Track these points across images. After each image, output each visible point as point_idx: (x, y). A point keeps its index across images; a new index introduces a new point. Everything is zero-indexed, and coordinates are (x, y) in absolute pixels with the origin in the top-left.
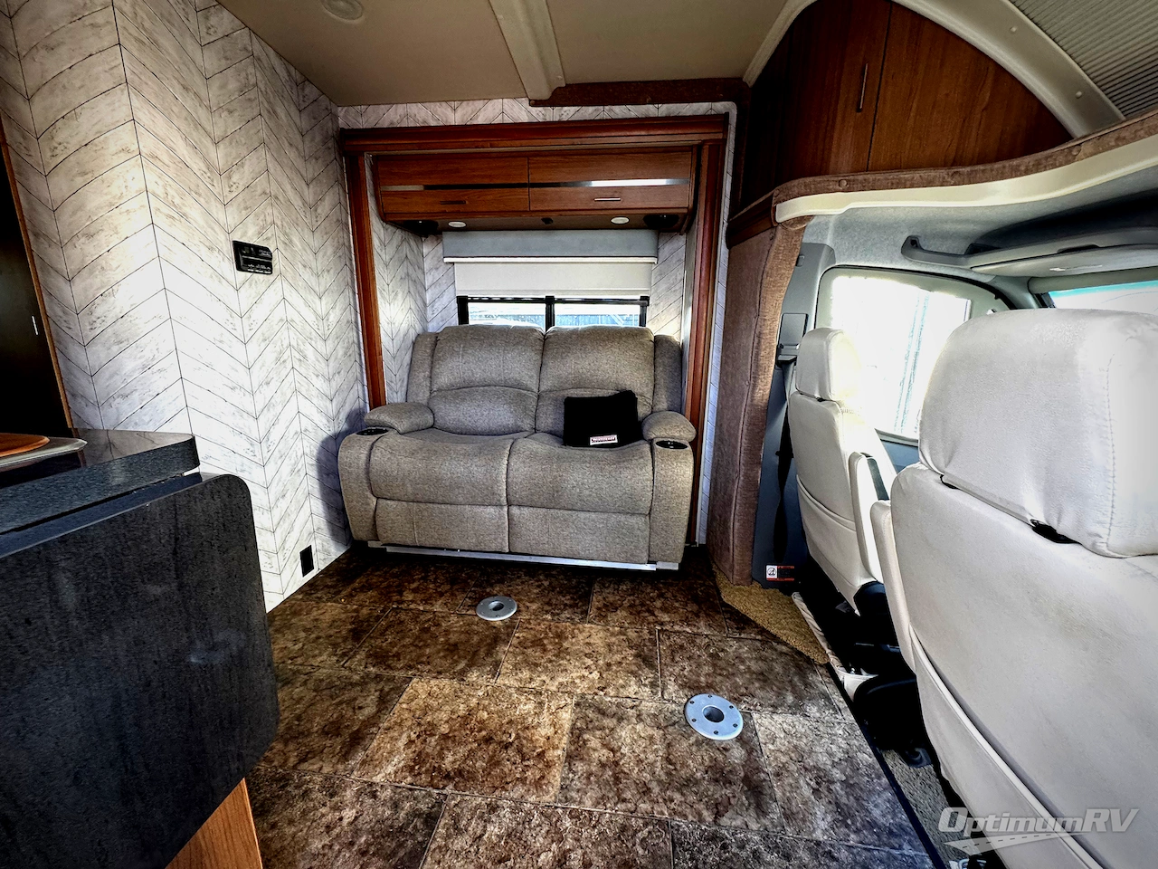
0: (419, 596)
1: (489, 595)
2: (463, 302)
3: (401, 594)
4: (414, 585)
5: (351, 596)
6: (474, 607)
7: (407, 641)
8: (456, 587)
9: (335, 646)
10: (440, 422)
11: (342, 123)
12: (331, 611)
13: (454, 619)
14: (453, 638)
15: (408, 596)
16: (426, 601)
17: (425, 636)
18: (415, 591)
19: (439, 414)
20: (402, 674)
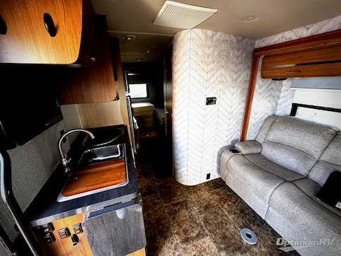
0: (229, 209)
1: (250, 228)
2: (295, 107)
3: (224, 203)
4: (230, 203)
5: (213, 194)
6: (241, 228)
7: (215, 222)
8: (241, 214)
9: (200, 207)
10: (263, 153)
11: (256, 46)
12: (205, 195)
13: (232, 226)
14: (227, 234)
15: (226, 206)
16: (229, 212)
17: (220, 225)
18: (229, 205)
19: (263, 150)
20: (207, 231)
